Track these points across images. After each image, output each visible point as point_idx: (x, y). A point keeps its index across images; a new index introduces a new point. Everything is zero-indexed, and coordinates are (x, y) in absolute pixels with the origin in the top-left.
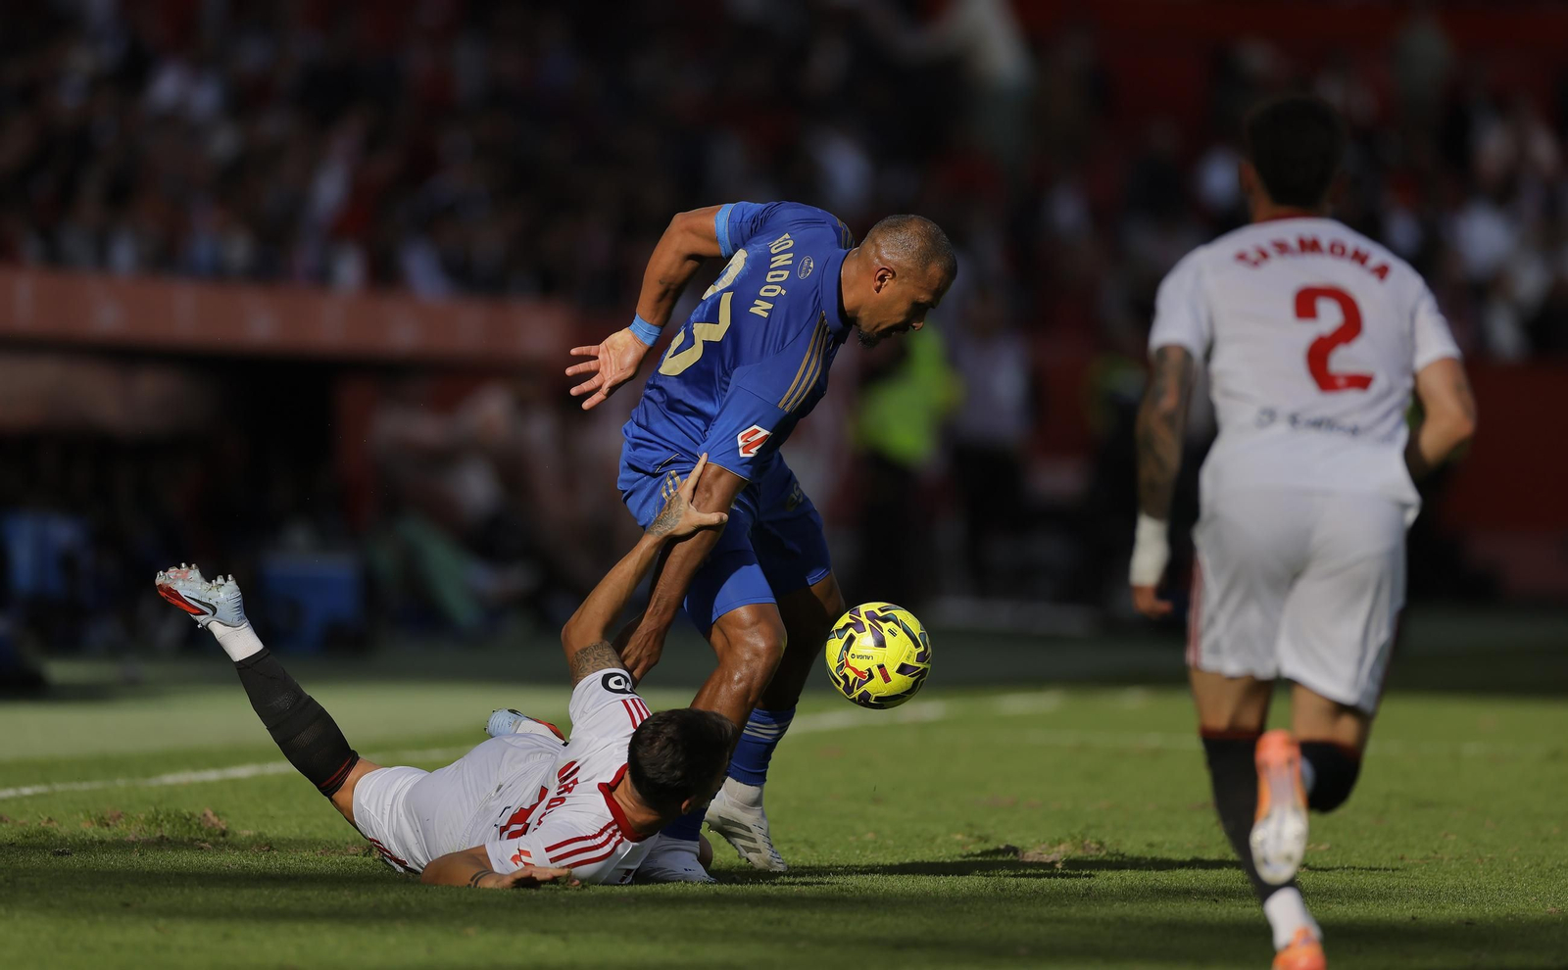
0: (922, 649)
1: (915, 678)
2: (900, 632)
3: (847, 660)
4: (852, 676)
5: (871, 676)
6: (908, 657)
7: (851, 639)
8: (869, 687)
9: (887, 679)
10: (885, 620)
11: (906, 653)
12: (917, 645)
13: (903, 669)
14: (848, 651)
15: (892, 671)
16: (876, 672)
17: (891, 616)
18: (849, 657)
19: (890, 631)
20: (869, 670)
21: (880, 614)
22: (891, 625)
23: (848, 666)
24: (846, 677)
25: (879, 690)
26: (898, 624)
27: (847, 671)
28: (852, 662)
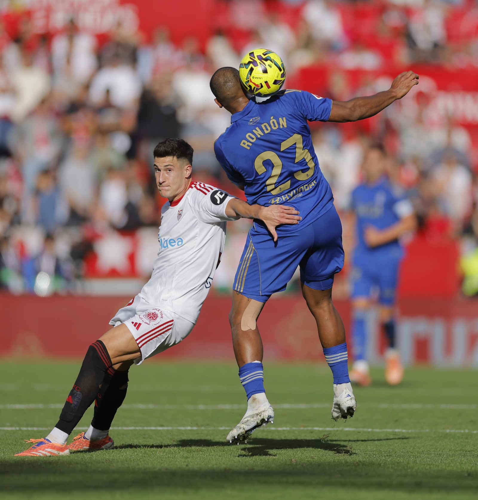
0: (282, 71)
1: (281, 85)
2: (273, 65)
3: (250, 79)
4: (253, 86)
5: (262, 86)
6: (277, 77)
7: (252, 70)
8: (261, 91)
9: (269, 87)
10: (266, 60)
11: (276, 75)
12: (280, 70)
13: (276, 82)
14: (251, 75)
15: (271, 83)
16: (264, 84)
17: (268, 58)
18: (251, 78)
19: (269, 65)
20: (261, 84)
21: (264, 57)
22: (269, 62)
23: (251, 82)
24: (250, 86)
25: (266, 92)
26: (272, 62)
27: (251, 84)
28: (253, 80)
